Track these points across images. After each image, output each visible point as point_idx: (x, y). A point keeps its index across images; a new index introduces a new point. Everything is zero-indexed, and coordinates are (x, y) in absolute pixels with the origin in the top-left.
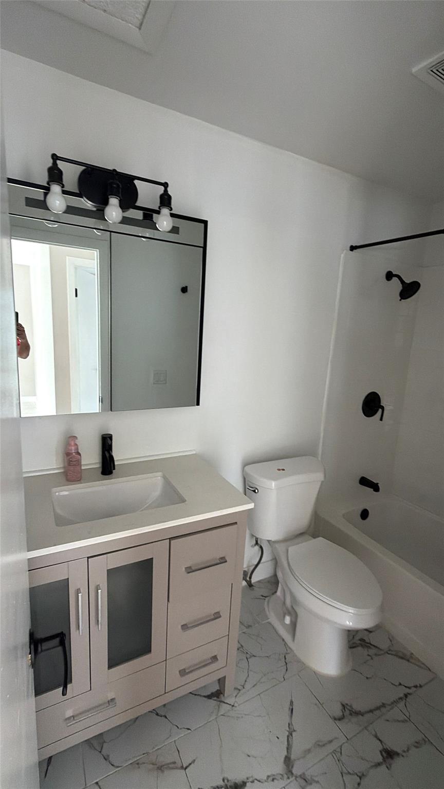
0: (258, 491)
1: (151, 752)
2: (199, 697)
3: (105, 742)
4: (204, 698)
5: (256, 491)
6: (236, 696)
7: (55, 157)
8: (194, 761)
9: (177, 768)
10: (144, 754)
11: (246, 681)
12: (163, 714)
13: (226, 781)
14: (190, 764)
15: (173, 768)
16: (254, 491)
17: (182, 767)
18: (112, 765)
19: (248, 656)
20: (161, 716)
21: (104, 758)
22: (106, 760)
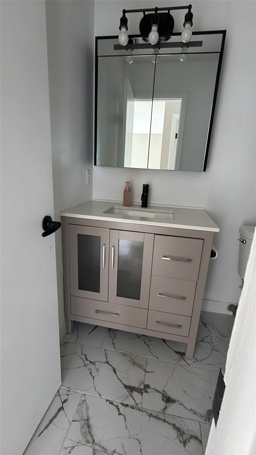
0: (246, 242)
1: (133, 354)
2: (171, 349)
3: (116, 338)
4: (173, 351)
5: (244, 242)
6: (193, 362)
7: (125, 12)
8: (152, 372)
9: (142, 369)
10: (130, 353)
11: (205, 359)
12: (148, 344)
13: (164, 392)
14: (150, 372)
15: (140, 367)
16: (243, 242)
17: (145, 370)
18: (115, 348)
19: (213, 349)
20: (146, 345)
21: (113, 343)
22: (113, 344)
